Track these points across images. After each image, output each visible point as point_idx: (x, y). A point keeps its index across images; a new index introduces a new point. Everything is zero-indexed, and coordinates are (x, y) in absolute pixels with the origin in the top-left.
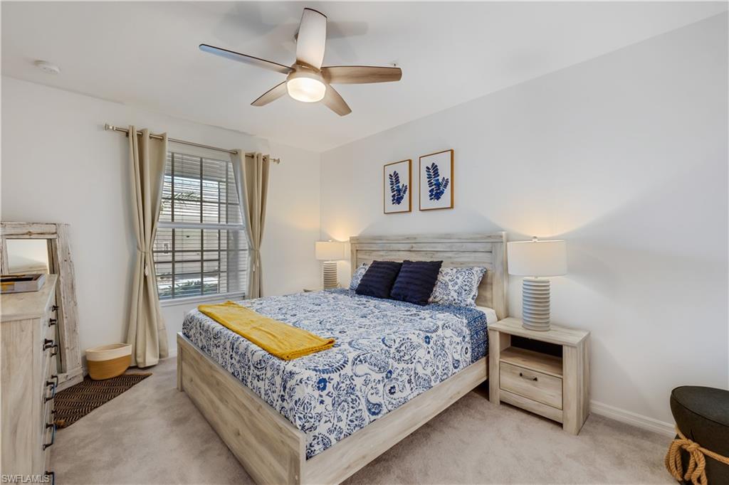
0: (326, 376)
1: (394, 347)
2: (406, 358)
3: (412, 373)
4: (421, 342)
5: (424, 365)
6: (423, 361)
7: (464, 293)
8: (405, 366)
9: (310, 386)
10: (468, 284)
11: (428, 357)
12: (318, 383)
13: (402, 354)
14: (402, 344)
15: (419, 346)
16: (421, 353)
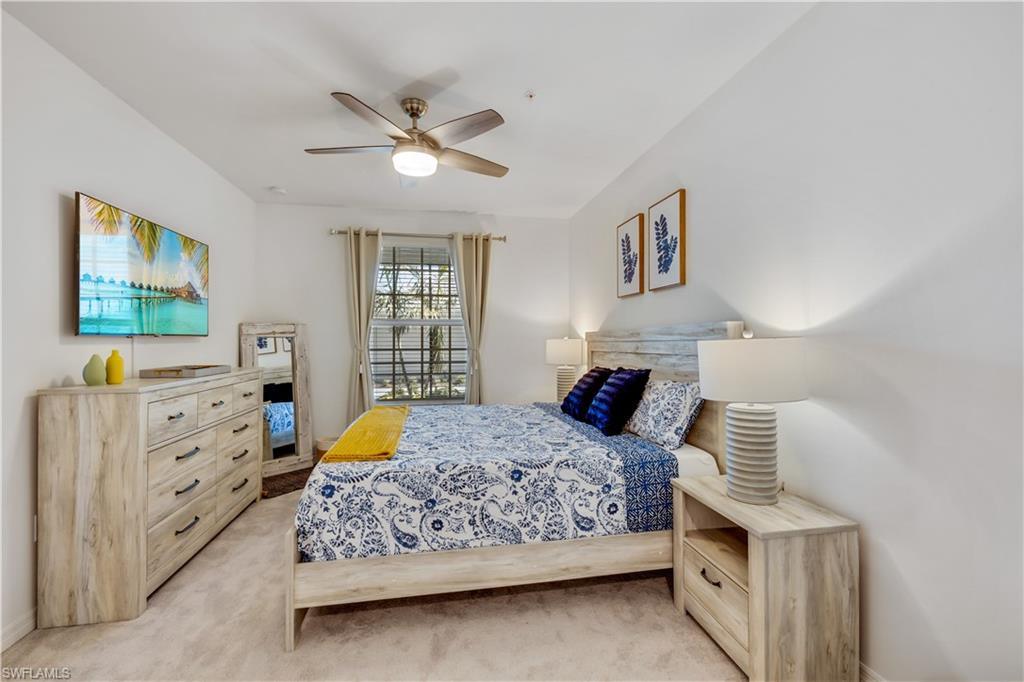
0: (335, 484)
1: (447, 473)
2: (466, 490)
3: (477, 512)
4: (502, 475)
5: (503, 508)
6: (502, 503)
7: (662, 422)
8: (465, 501)
9: (313, 489)
10: (672, 409)
11: (513, 499)
12: (324, 488)
13: (459, 484)
14: (465, 472)
15: (497, 480)
16: (500, 491)
